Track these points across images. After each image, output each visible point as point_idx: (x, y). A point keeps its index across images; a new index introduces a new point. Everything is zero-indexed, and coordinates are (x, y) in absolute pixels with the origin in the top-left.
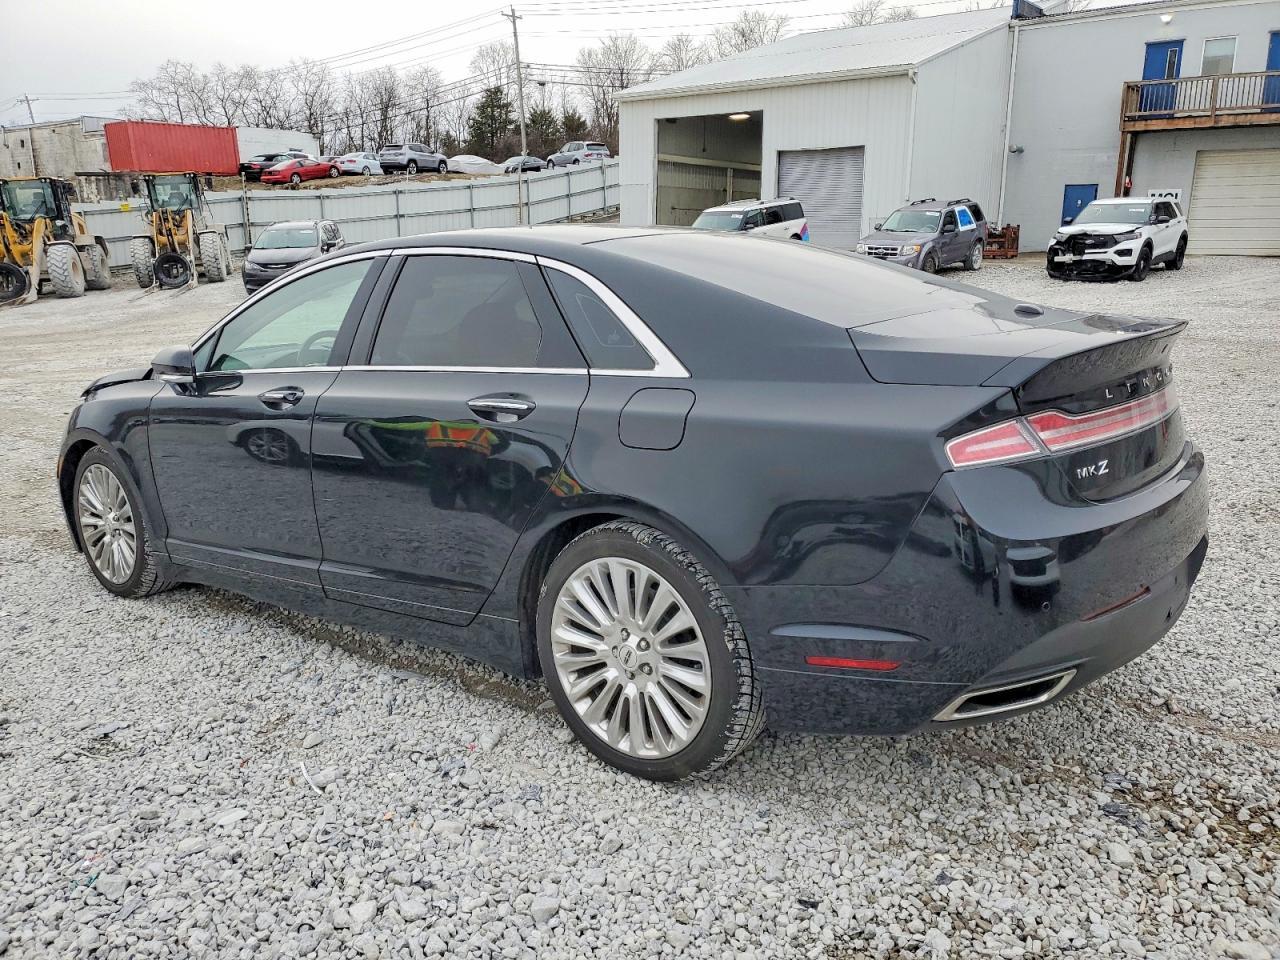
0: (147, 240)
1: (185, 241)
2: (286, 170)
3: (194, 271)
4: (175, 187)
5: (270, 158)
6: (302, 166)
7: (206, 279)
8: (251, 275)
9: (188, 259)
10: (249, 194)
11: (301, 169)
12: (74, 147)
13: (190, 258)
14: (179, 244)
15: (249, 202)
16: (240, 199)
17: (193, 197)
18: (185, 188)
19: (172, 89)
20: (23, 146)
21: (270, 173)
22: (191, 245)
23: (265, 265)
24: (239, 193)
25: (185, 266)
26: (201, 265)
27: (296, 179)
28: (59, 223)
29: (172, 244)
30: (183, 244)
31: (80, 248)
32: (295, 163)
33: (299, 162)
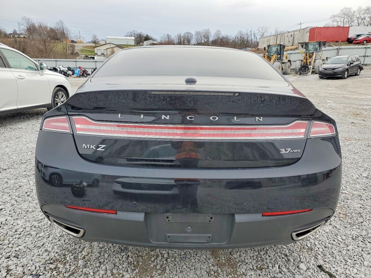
0: (301, 61)
1: (311, 61)
2: (362, 39)
3: (311, 71)
4: (315, 45)
5: (358, 36)
6: (368, 38)
7: (315, 73)
8: (321, 72)
9: (310, 67)
10: (341, 47)
11: (368, 39)
12: (303, 36)
13: (311, 67)
14: (309, 62)
15: (340, 50)
16: (337, 49)
17: (318, 48)
18: (317, 46)
19: (343, 16)
20: (291, 36)
21: (356, 41)
22: (312, 63)
23: (325, 69)
24: (337, 47)
25: (308, 69)
26: (314, 69)
27: (365, 42)
28: (279, 56)
29: (307, 62)
30: (310, 62)
31: (283, 63)
32: (366, 37)
33: (368, 36)
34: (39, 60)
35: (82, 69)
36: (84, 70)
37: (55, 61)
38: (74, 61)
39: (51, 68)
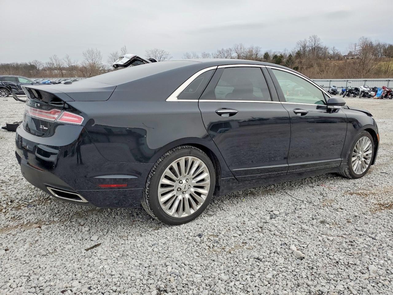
34: (348, 81)
35: (386, 89)
36: (388, 90)
37: (364, 81)
38: (387, 81)
39: (352, 88)
